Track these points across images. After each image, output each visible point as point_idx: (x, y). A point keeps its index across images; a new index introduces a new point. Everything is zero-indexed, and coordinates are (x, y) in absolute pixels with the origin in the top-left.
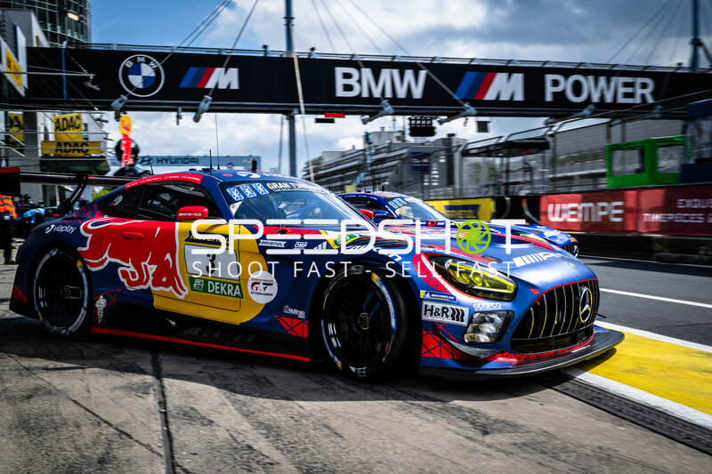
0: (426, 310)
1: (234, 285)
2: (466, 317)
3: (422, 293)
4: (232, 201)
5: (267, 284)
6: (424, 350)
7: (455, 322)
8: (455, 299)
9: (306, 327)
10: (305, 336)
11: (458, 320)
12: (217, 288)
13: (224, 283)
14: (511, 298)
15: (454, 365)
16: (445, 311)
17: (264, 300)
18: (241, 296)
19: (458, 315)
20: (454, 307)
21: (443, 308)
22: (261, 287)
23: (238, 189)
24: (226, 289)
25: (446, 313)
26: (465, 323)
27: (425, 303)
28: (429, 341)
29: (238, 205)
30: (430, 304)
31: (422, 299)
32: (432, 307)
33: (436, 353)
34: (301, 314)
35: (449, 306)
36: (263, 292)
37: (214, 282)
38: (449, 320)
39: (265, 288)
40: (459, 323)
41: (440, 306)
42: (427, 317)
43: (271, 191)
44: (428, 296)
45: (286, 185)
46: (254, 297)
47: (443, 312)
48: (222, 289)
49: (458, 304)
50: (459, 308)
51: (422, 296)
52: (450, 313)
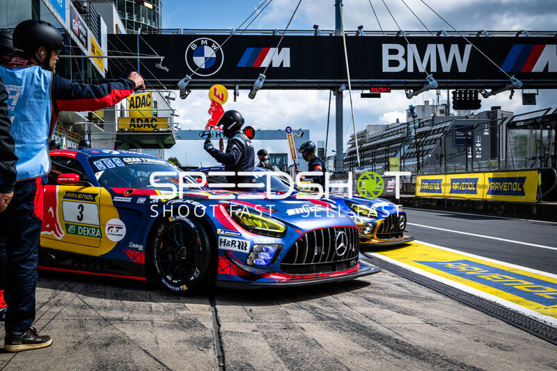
0: (221, 242)
1: (96, 229)
2: (248, 248)
3: (219, 231)
4: (97, 170)
5: (119, 228)
6: (219, 269)
7: (240, 250)
8: (241, 235)
9: (143, 256)
10: (143, 262)
11: (242, 249)
12: (85, 231)
13: (89, 227)
14: (282, 235)
15: (239, 279)
16: (233, 243)
17: (116, 239)
18: (100, 237)
19: (242, 246)
20: (240, 240)
21: (233, 241)
22: (114, 229)
23: (102, 162)
24: (91, 231)
25: (234, 244)
26: (247, 251)
27: (220, 237)
28: (223, 262)
29: (101, 173)
30: (224, 238)
31: (219, 235)
32: (225, 240)
33: (227, 271)
34: (141, 248)
35: (236, 240)
36: (116, 233)
37: (82, 227)
38: (236, 249)
39: (117, 231)
40: (243, 251)
41: (230, 239)
42: (222, 247)
43: (126, 163)
44: (223, 233)
45: (138, 160)
46: (110, 237)
47: (232, 243)
48: (88, 231)
49: (243, 238)
50: (243, 241)
51: (218, 233)
52: (237, 244)
